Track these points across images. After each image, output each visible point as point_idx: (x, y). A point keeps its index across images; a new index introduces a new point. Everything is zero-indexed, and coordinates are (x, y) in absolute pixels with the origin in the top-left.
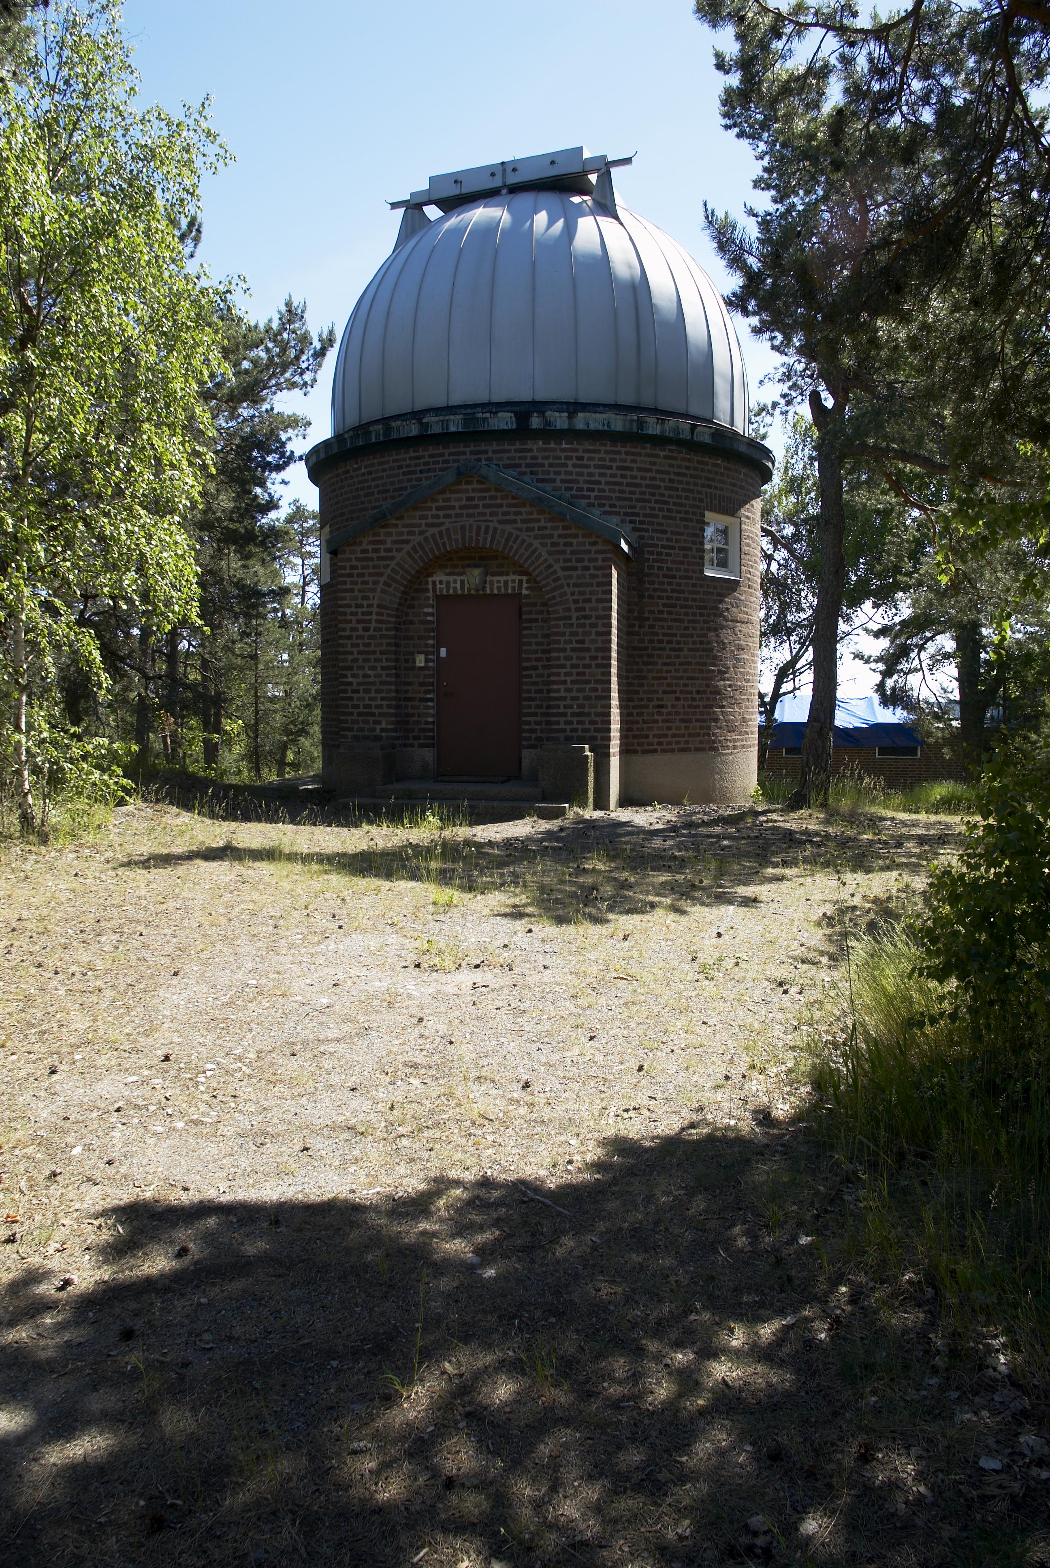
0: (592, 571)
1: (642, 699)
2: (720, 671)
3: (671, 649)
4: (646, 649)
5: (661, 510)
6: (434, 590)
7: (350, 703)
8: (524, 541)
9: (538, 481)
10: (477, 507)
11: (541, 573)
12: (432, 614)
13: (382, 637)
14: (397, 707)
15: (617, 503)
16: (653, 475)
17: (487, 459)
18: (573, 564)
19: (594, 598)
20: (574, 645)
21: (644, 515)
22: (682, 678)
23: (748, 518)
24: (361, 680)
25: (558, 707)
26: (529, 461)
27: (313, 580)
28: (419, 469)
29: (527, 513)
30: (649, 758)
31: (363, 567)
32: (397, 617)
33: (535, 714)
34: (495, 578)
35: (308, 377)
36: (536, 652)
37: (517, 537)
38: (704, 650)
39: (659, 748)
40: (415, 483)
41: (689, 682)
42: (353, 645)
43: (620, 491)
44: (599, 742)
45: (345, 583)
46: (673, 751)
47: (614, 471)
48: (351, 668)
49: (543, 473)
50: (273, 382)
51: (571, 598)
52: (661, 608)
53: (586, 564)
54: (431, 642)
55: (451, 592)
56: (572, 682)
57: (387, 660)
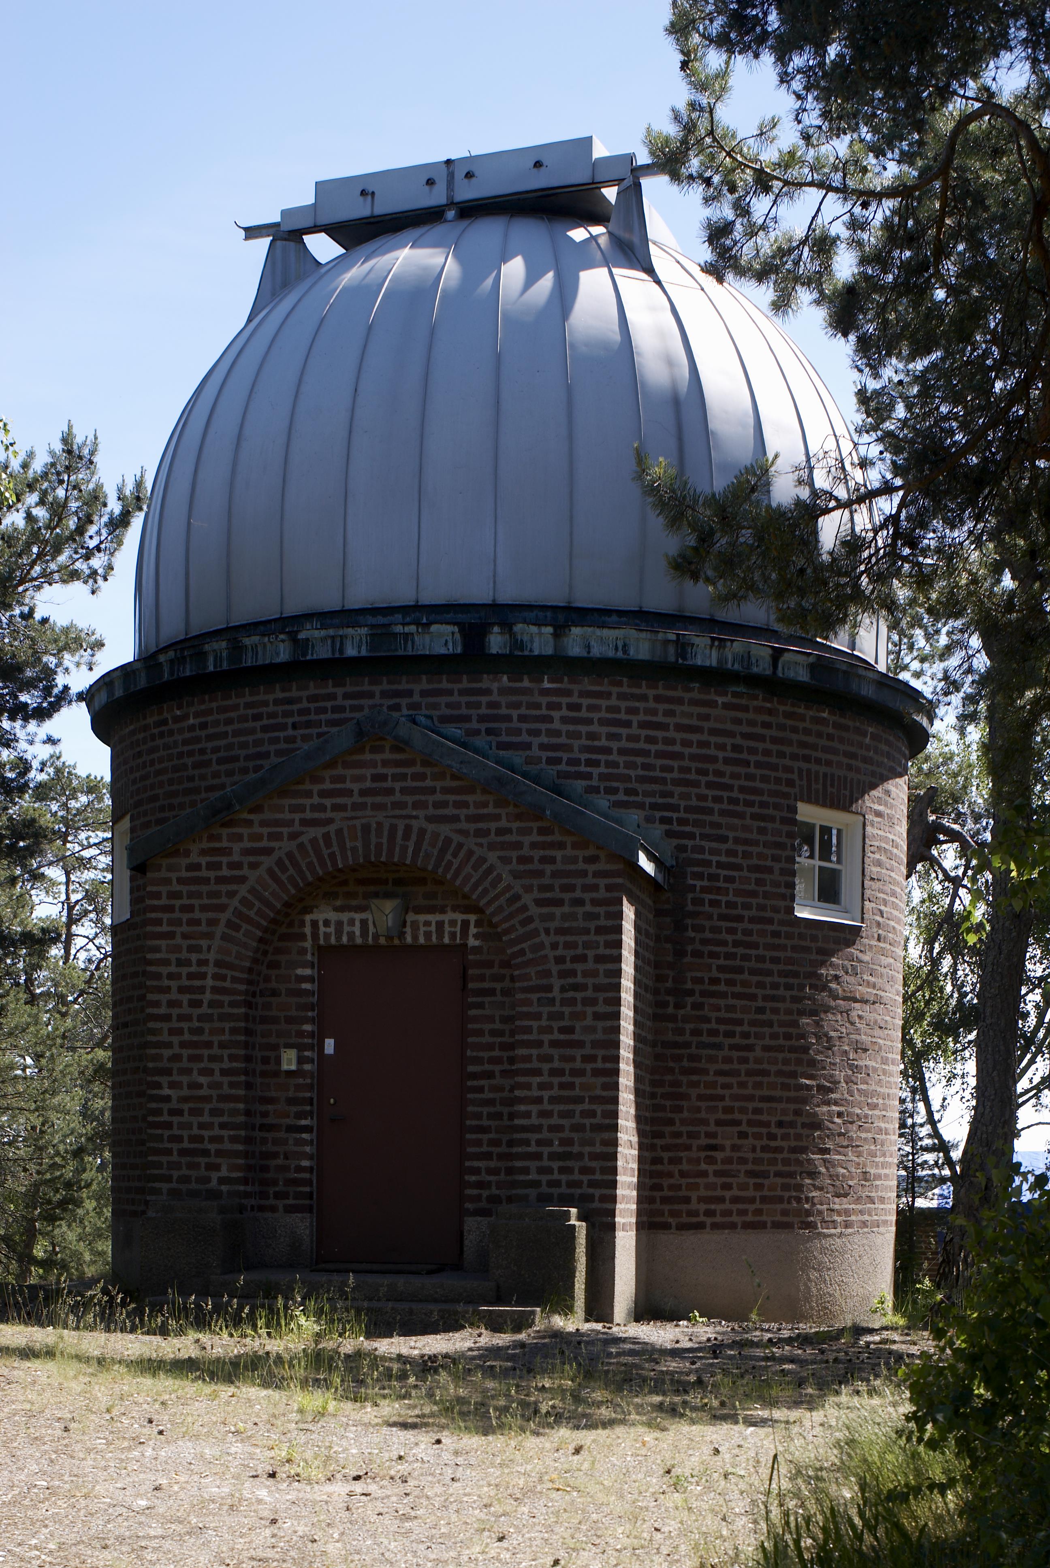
0: (588, 908)
1: (678, 1135)
2: (820, 1088)
3: (732, 1047)
4: (687, 1045)
5: (717, 799)
6: (315, 935)
7: (167, 1133)
8: (471, 853)
9: (502, 746)
10: (390, 792)
11: (500, 909)
12: (310, 979)
13: (222, 1018)
14: (248, 1140)
15: (640, 787)
16: (705, 737)
17: (410, 707)
18: (557, 894)
19: (590, 953)
20: (557, 1036)
21: (688, 809)
22: (751, 1098)
23: (878, 814)
24: (185, 1092)
25: (527, 1143)
26: (484, 711)
27: (86, 913)
28: (290, 721)
29: (477, 805)
30: (691, 1239)
31: (191, 895)
32: (250, 982)
33: (488, 1156)
34: (422, 918)
35: (97, 562)
36: (490, 1047)
37: (460, 846)
38: (792, 1049)
39: (709, 1221)
40: (283, 746)
41: (764, 1105)
42: (172, 1032)
43: (645, 767)
44: (596, 1205)
45: (159, 922)
46: (733, 1226)
47: (635, 730)
48: (168, 1072)
49: (510, 732)
50: (37, 569)
51: (551, 954)
52: (715, 974)
53: (578, 894)
54: (308, 1027)
55: (345, 939)
56: (553, 1100)
57: (232, 1058)
